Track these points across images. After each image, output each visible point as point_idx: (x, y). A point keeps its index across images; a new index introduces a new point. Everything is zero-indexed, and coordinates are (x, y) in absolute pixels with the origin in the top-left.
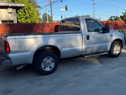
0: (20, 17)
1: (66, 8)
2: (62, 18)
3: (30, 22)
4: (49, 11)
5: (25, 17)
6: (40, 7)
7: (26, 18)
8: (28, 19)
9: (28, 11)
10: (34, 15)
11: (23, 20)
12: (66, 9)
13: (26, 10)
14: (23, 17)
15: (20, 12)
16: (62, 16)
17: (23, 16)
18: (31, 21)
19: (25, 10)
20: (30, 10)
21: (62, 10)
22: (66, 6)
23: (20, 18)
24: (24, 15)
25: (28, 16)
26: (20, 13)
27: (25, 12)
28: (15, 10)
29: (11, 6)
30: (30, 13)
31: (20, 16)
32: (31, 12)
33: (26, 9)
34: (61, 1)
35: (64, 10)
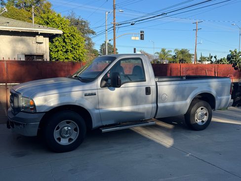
0: (56, 50)
1: (141, 35)
2: (135, 52)
3: (73, 58)
4: (110, 40)
5: (65, 50)
6: (93, 33)
7: (66, 52)
8: (69, 53)
9: (71, 40)
10: (79, 47)
11: (61, 54)
12: (142, 38)
13: (67, 38)
14: (61, 50)
15: (56, 41)
16: (135, 49)
17: (62, 48)
18: (73, 56)
19: (65, 38)
20: (74, 38)
21: (133, 38)
22: (141, 32)
23: (56, 52)
24: (64, 46)
25: (70, 48)
26: (57, 43)
27: (64, 42)
28: (47, 39)
29: (41, 32)
30: (72, 44)
31: (56, 48)
32: (75, 42)
33: (68, 36)
34: (132, 24)
35: (138, 38)
